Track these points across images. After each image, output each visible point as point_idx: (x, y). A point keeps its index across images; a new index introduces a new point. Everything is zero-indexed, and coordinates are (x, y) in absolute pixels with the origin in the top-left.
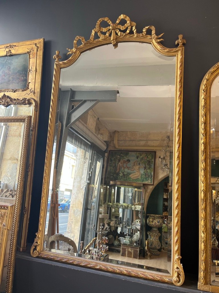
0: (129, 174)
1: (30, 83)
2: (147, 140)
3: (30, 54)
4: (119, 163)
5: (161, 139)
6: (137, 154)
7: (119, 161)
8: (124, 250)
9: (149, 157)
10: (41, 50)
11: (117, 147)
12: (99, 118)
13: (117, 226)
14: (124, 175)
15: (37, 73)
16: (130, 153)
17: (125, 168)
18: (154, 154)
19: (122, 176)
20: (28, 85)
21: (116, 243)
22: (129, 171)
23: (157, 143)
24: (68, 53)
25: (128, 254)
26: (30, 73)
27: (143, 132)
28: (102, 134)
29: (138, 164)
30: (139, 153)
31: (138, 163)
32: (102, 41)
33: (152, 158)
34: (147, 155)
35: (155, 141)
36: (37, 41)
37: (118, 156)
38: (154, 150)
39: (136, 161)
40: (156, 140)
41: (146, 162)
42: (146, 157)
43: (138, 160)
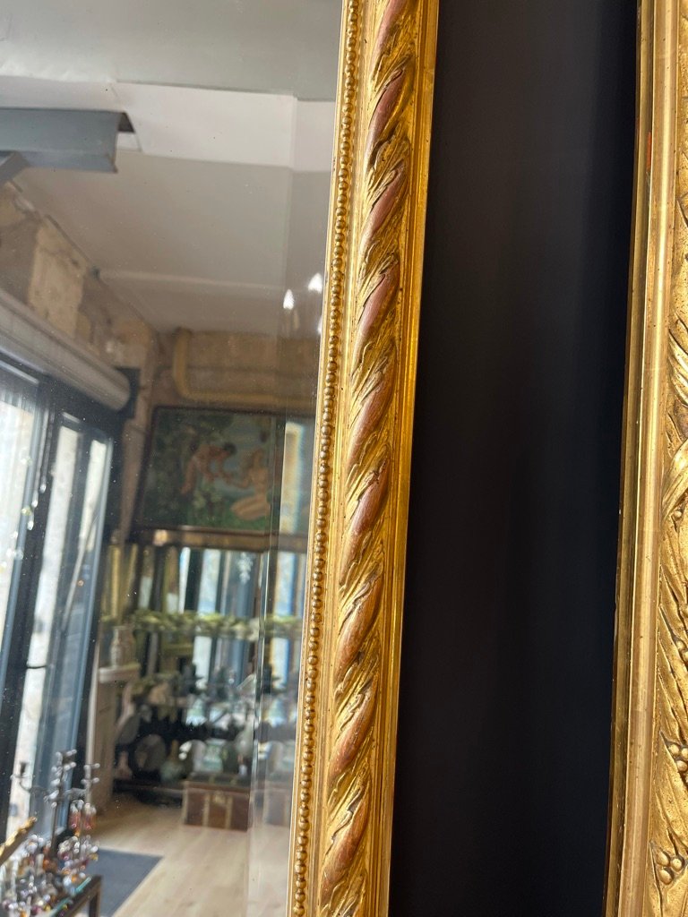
0: (230, 499)
4: (195, 458)
7: (194, 448)
8: (197, 802)
11: (185, 393)
12: (96, 273)
13: (176, 702)
14: (210, 505)
16: (237, 418)
17: (217, 476)
19: (201, 511)
21: (170, 770)
22: (231, 489)
25: (211, 815)
28: (122, 339)
37: (191, 431)
39: (257, 452)
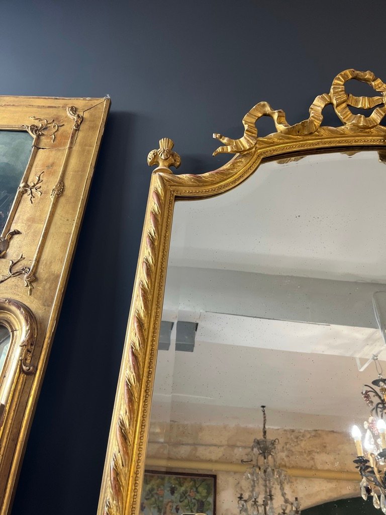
1: (17, 232)
2: (194, 444)
3: (43, 135)
5: (226, 443)
6: (172, 481)
9: (200, 489)
10: (93, 128)
15: (62, 200)
18: (210, 481)
20: (7, 244)
23: (216, 453)
24: (220, 149)
26: (27, 197)
27: (186, 423)
29: (174, 511)
30: (176, 479)
31: (174, 507)
32: (351, 133)
33: (208, 493)
34: (195, 486)
35: (212, 448)
36: (79, 103)
38: (211, 470)
39: (169, 502)
40: (215, 445)
41: (195, 505)
42: (195, 490)
43: (173, 498)
